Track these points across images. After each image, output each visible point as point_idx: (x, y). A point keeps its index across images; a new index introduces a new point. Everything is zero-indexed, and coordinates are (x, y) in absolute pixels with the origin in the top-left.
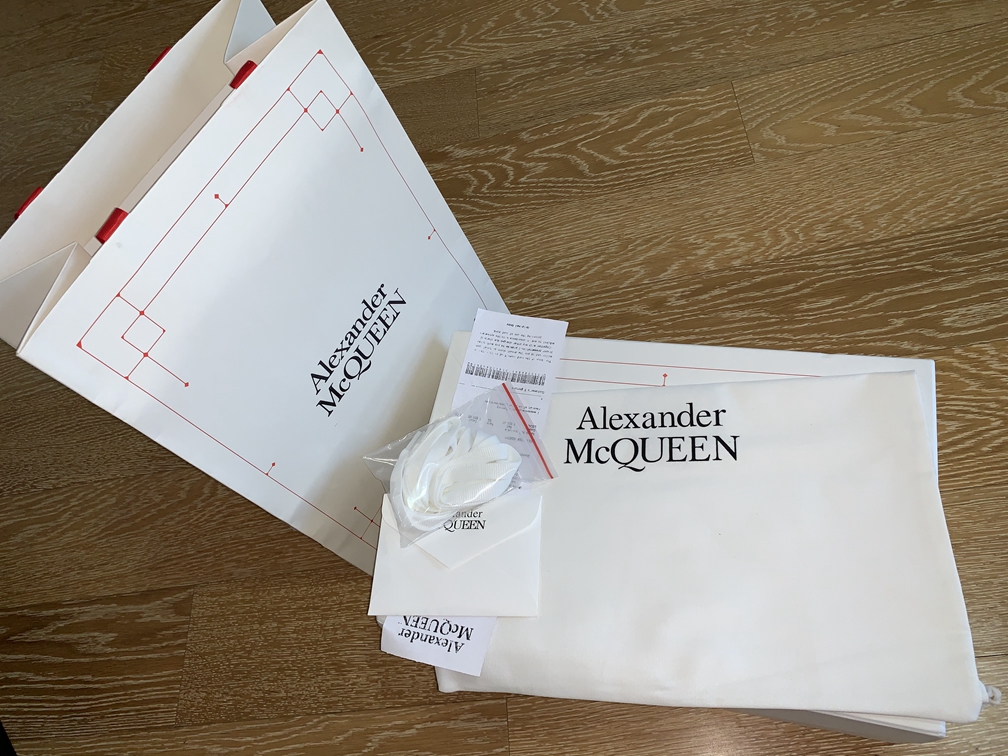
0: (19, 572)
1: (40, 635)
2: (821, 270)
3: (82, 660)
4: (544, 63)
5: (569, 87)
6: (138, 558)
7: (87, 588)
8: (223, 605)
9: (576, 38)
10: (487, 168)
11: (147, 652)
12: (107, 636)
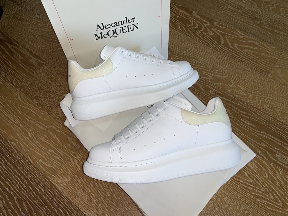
0: (17, 30)
1: (10, 46)
2: (257, 116)
3: (12, 58)
4: (238, 9)
5: (238, 20)
6: (41, 47)
7: (27, 44)
8: (48, 71)
9: (253, 9)
10: (198, 23)
11: (25, 68)
12: (21, 57)
